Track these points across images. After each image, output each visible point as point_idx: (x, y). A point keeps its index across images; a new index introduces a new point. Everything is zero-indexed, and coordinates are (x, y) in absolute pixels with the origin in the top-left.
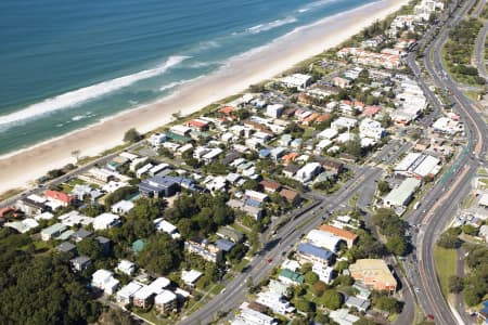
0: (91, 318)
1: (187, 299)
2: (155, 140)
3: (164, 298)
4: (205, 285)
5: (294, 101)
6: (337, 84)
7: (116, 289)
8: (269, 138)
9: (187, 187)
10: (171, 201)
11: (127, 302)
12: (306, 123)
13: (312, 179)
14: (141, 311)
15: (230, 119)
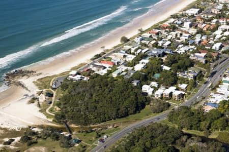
0: (147, 103)
1: (184, 94)
2: (137, 40)
3: (177, 93)
4: (191, 89)
5: (195, 20)
6: (213, 12)
7: (153, 92)
8: (190, 37)
9: (169, 53)
10: (164, 58)
11: (159, 96)
12: (205, 29)
13: (220, 49)
14: (167, 99)
15: (167, 30)
